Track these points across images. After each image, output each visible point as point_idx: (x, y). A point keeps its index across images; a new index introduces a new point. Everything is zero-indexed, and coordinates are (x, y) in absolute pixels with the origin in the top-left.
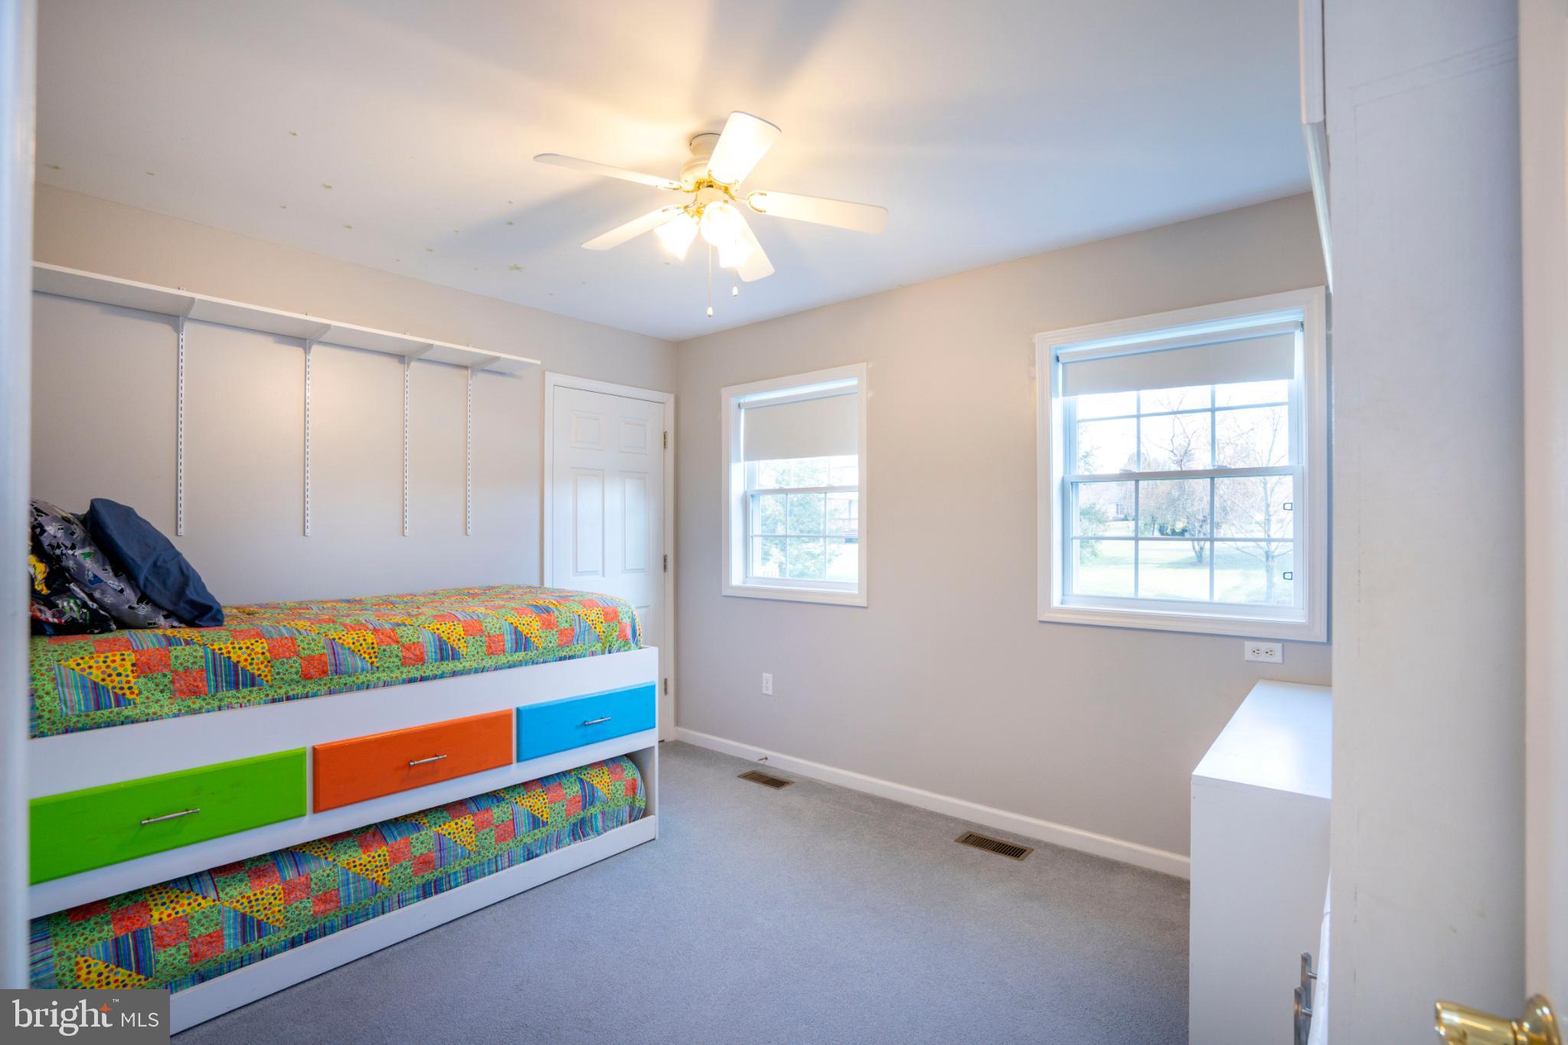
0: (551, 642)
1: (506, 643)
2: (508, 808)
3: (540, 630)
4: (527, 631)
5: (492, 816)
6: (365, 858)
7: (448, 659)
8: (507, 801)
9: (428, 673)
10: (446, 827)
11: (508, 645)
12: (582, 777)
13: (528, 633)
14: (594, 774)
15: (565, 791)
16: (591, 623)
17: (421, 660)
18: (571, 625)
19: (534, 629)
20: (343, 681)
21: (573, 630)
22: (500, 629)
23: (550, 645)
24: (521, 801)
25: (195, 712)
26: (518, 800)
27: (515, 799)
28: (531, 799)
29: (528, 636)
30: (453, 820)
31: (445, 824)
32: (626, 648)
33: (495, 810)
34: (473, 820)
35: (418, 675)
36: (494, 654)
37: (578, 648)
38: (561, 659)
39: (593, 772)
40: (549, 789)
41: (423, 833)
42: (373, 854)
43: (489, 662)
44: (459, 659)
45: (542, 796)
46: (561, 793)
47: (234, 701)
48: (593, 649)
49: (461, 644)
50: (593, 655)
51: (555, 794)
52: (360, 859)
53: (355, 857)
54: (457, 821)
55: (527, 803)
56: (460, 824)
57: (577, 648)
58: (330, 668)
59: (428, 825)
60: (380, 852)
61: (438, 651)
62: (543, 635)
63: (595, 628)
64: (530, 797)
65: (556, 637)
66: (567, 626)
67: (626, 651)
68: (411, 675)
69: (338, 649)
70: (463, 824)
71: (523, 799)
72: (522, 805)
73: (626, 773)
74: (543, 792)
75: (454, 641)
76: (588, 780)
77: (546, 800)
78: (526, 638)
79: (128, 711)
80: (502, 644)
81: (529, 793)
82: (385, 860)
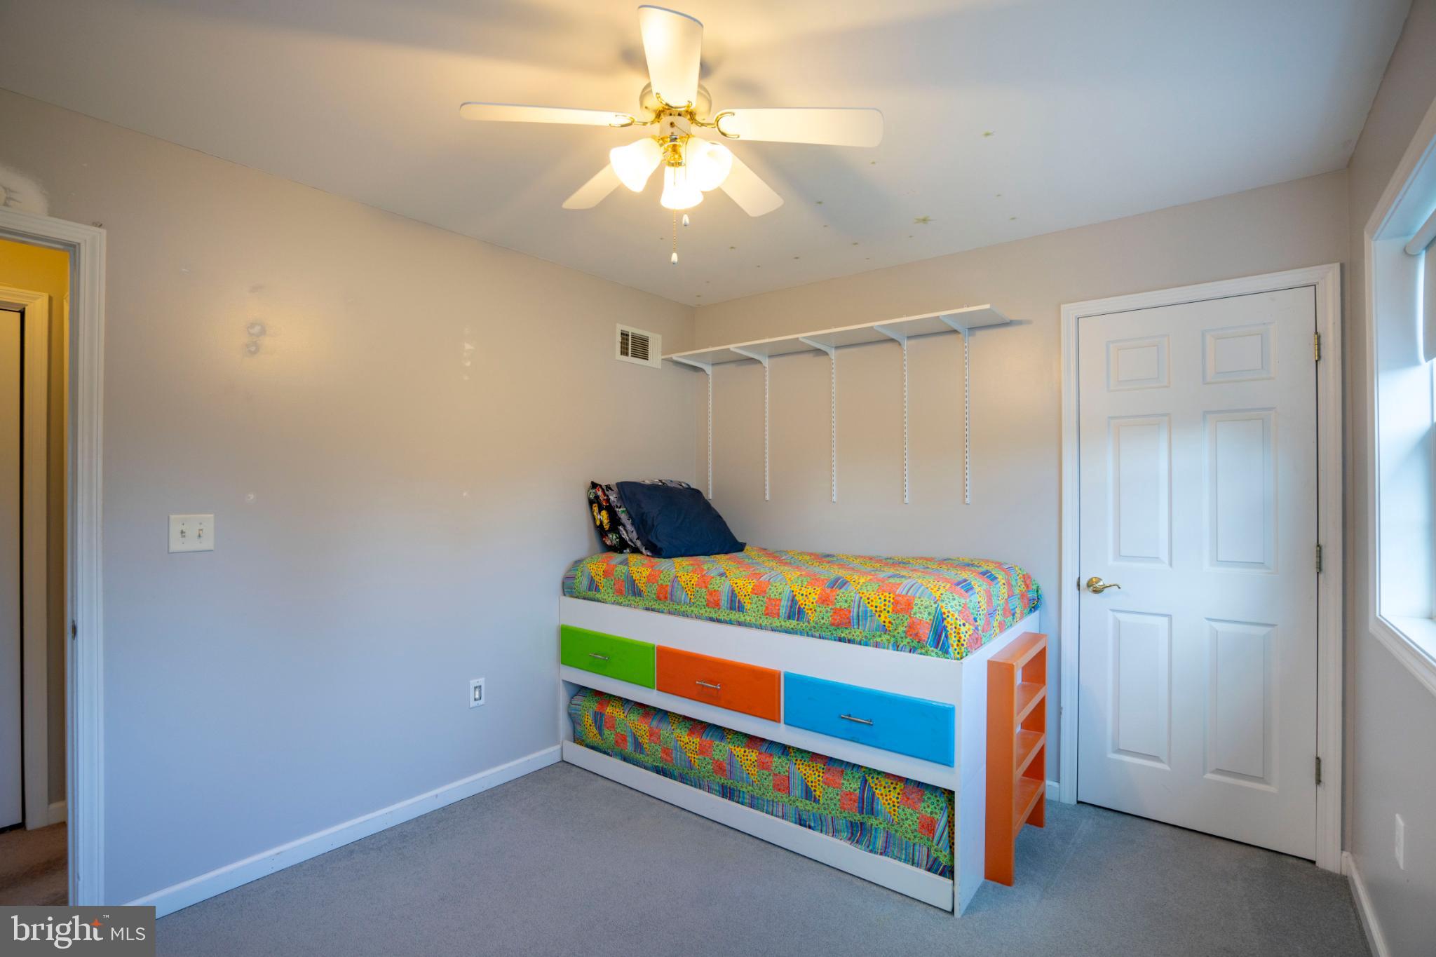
0: (823, 618)
1: (781, 608)
2: (787, 764)
3: (815, 604)
4: (802, 601)
5: (771, 762)
6: (686, 739)
7: (735, 609)
8: (790, 758)
9: (721, 617)
10: (738, 750)
11: (783, 611)
12: (869, 778)
13: (802, 604)
14: (883, 783)
15: (843, 781)
16: (874, 609)
17: (717, 605)
18: (849, 606)
19: (809, 602)
20: (674, 607)
21: (850, 612)
22: (780, 594)
23: (823, 621)
24: (799, 765)
25: (620, 604)
26: (798, 762)
27: (796, 760)
28: (808, 768)
29: (802, 607)
30: (745, 747)
31: (738, 747)
32: (923, 651)
33: (776, 759)
34: (757, 756)
35: (714, 616)
36: (770, 616)
37: (858, 633)
38: (840, 640)
39: (884, 781)
40: (829, 769)
41: (723, 744)
42: (691, 739)
43: (765, 621)
44: (743, 612)
45: (819, 772)
46: (837, 780)
47: (633, 603)
48: (879, 640)
49: (747, 600)
50: (876, 647)
51: (831, 777)
52: (684, 737)
53: (682, 736)
54: (747, 750)
55: (803, 770)
56: (747, 753)
57: (856, 633)
58: (669, 596)
59: (728, 740)
60: (695, 740)
61: (729, 601)
62: (818, 610)
63: (880, 616)
64: (809, 766)
65: (829, 614)
66: (845, 605)
67: (921, 654)
68: (711, 615)
69: (676, 585)
70: (749, 755)
71: (803, 764)
72: (799, 769)
73: (923, 805)
74: (823, 769)
75: (741, 595)
76: (872, 785)
77: (820, 778)
78: (799, 608)
79: (598, 596)
80: (777, 608)
81: (810, 763)
82: (696, 748)
